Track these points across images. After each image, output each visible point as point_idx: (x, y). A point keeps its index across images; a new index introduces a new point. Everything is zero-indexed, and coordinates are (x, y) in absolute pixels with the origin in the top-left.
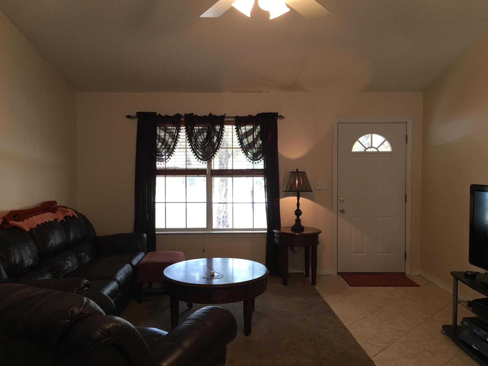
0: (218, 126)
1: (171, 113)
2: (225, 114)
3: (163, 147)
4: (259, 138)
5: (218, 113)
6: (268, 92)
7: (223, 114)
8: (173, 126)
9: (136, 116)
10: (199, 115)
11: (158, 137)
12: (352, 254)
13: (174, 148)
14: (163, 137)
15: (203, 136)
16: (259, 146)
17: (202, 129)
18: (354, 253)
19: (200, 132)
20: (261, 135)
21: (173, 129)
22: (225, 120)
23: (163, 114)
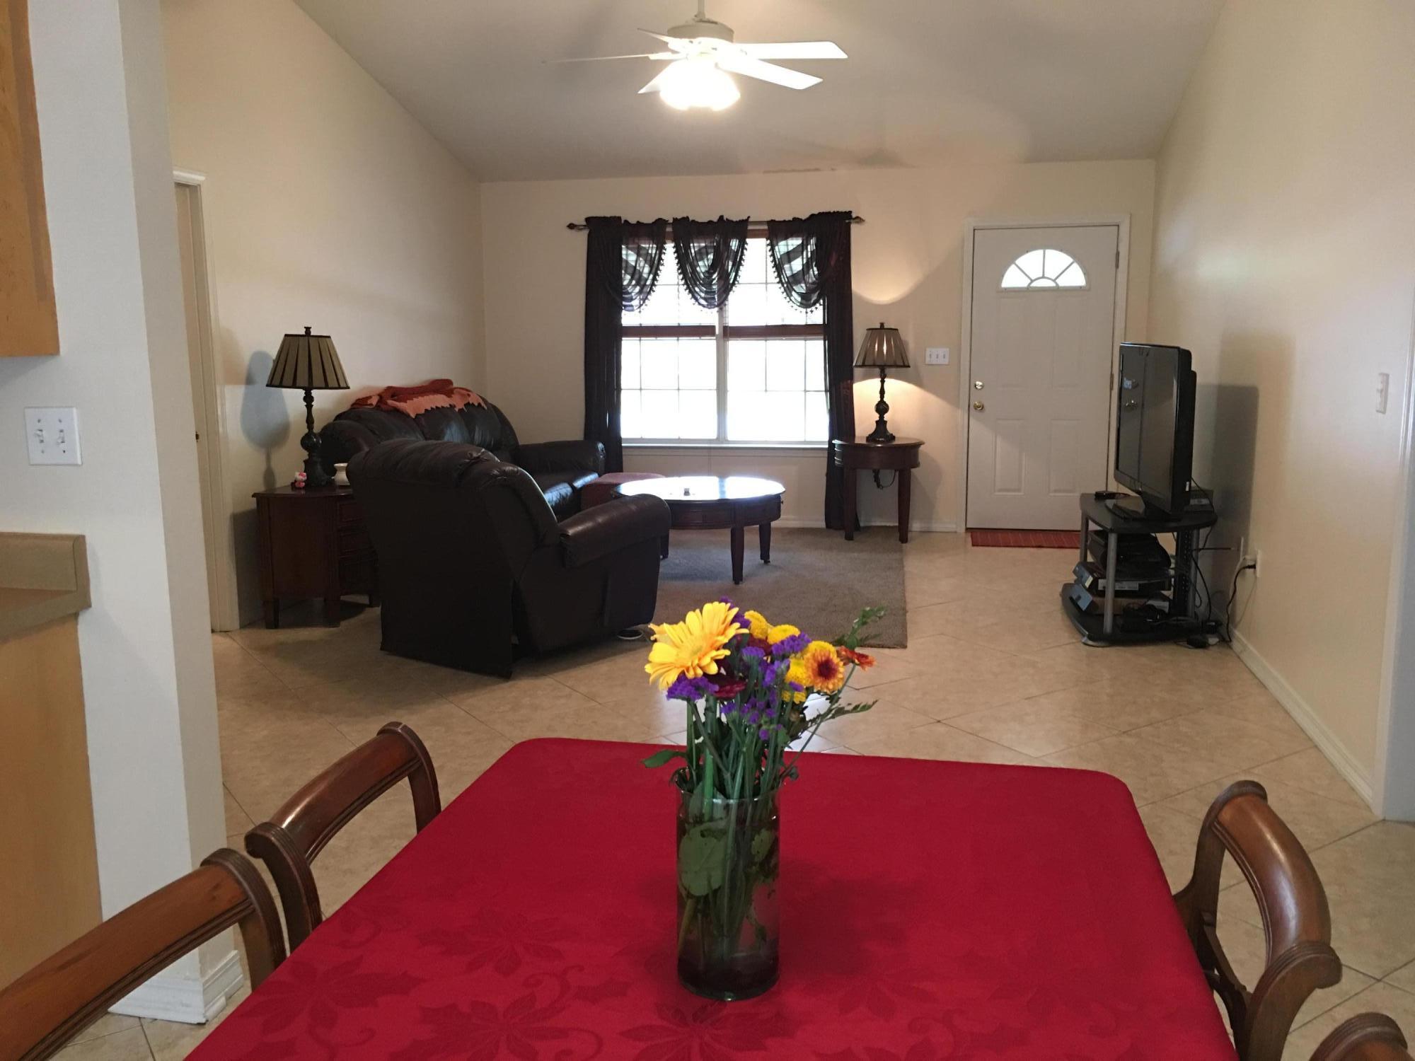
0: (735, 240)
1: (649, 219)
2: (749, 217)
3: (634, 282)
4: (814, 264)
5: (735, 215)
6: (833, 170)
7: (745, 218)
8: (651, 242)
9: (585, 226)
10: (700, 221)
11: (624, 265)
12: (997, 493)
13: (653, 284)
14: (633, 264)
15: (708, 260)
16: (814, 279)
17: (706, 247)
18: (1000, 490)
19: (701, 254)
20: (819, 258)
21: (652, 249)
22: (750, 227)
23: (633, 221)
